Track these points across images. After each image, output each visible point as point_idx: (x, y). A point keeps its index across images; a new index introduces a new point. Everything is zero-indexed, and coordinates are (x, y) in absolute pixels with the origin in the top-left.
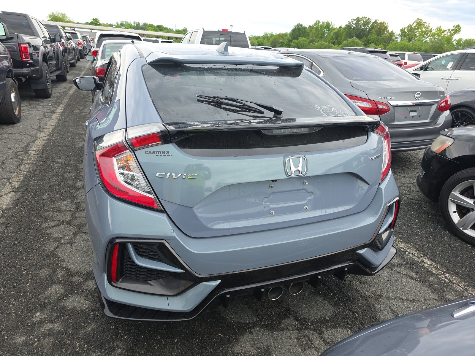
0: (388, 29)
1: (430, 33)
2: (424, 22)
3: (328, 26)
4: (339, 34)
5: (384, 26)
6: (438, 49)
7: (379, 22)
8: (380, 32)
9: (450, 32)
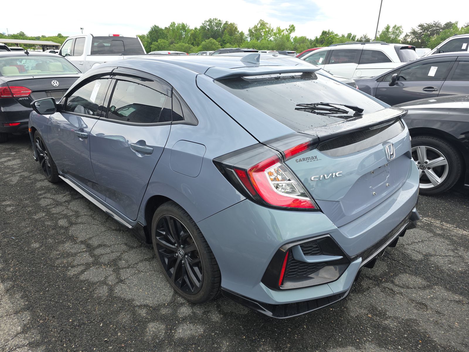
0: (238, 29)
1: (272, 33)
2: (266, 23)
3: (184, 27)
4: (196, 36)
5: (234, 26)
6: (281, 47)
7: (229, 23)
8: (232, 32)
9: (288, 32)
